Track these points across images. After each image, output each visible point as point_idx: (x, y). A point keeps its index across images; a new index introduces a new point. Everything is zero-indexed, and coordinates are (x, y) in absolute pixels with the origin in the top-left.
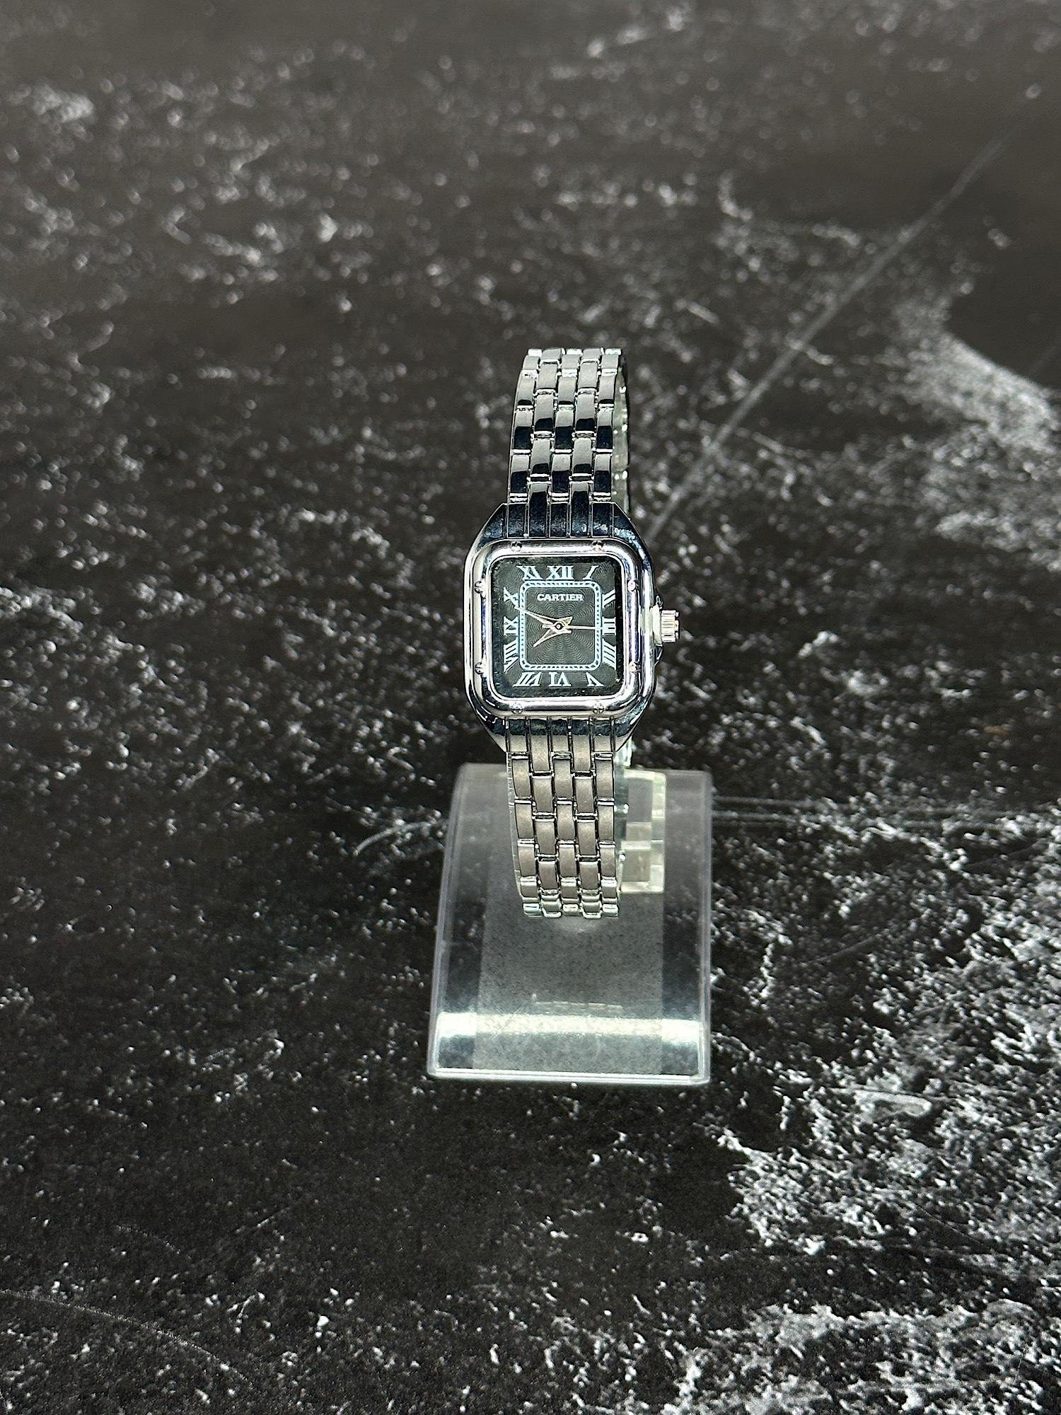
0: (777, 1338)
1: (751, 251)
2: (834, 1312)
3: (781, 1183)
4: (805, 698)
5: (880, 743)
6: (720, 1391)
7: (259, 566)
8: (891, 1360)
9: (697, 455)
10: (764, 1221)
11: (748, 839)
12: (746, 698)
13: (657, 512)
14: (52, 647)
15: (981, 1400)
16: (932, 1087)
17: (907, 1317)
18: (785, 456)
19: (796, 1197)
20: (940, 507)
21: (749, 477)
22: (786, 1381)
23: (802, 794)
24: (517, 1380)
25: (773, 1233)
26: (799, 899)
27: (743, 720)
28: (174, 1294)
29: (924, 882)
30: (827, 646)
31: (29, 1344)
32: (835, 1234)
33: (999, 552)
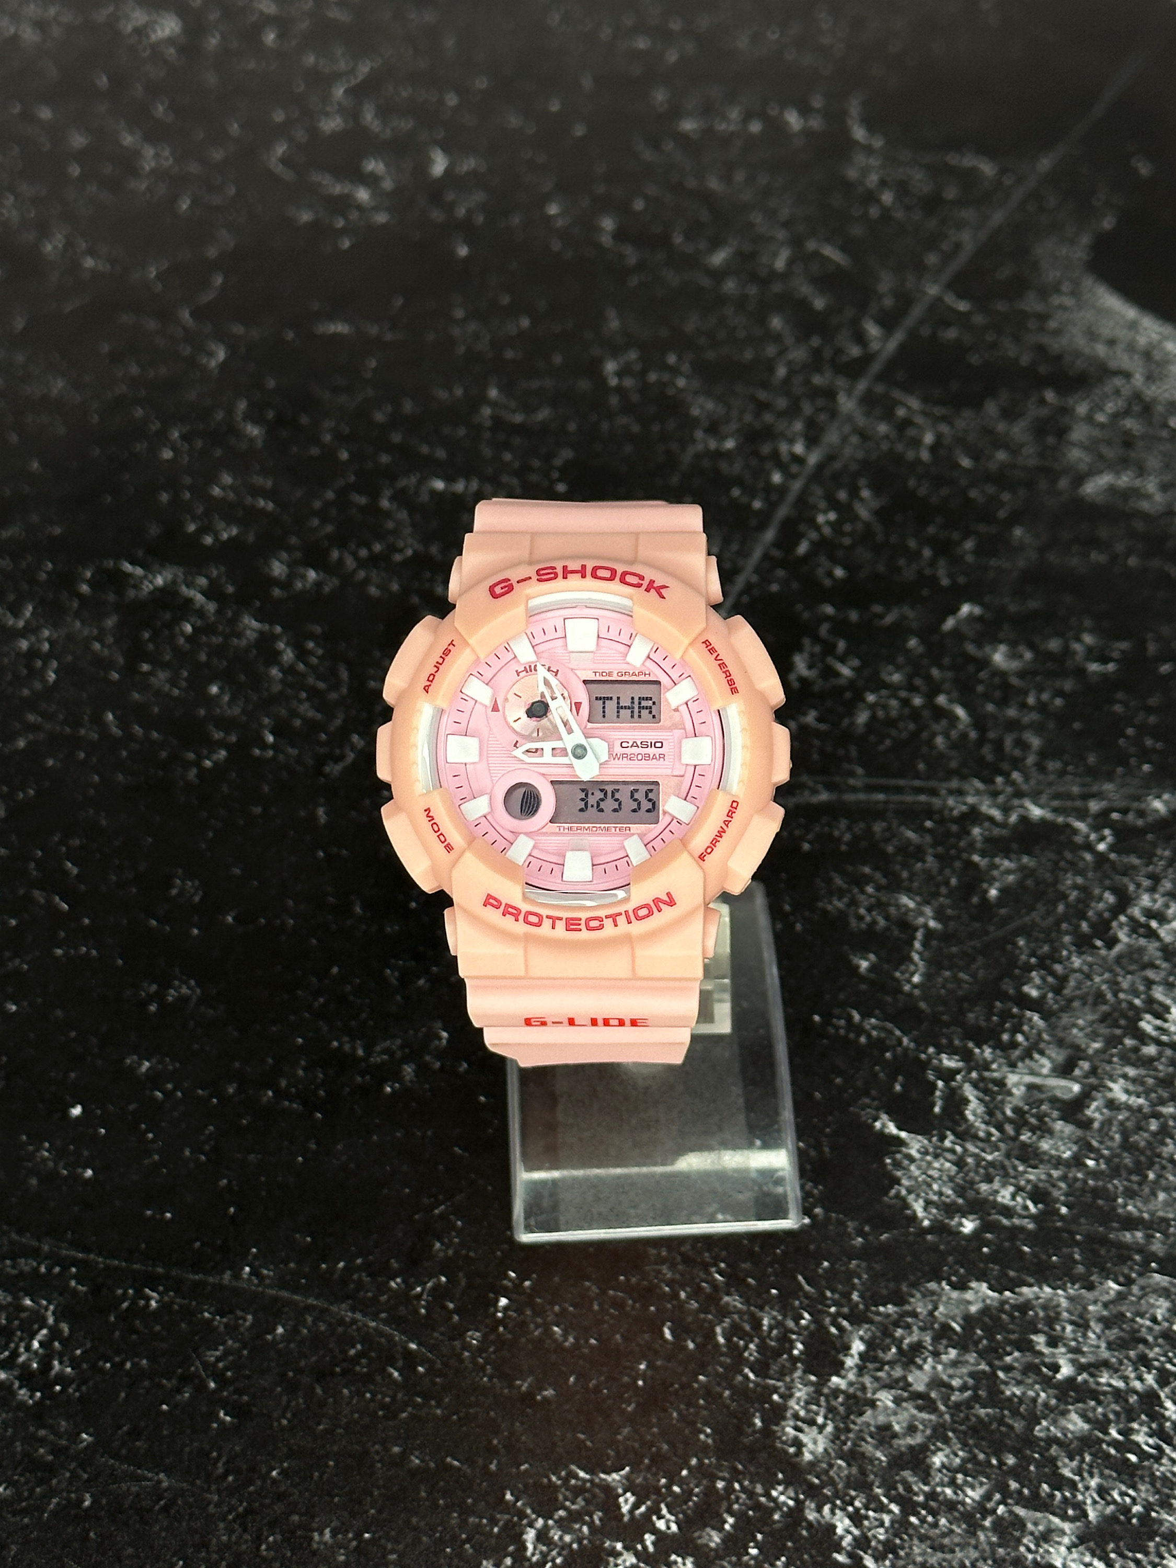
0: (936, 1313)
1: (883, 183)
2: (991, 1288)
3: (936, 1165)
4: (949, 675)
5: (1026, 720)
6: (884, 1363)
7: (391, 539)
8: (1044, 1333)
9: (833, 413)
10: (921, 1202)
11: (895, 823)
12: (891, 674)
13: (794, 477)
14: (188, 628)
15: (1130, 1369)
16: (1081, 1068)
17: (1060, 1292)
18: (924, 413)
19: (951, 1179)
20: (1083, 467)
21: (887, 437)
22: (946, 1353)
23: (950, 774)
24: (691, 1355)
25: (930, 1213)
26: (947, 883)
27: (889, 697)
28: (360, 1280)
29: (1072, 864)
30: (971, 618)
31: (226, 1326)
32: (989, 1215)
33: (1145, 516)
